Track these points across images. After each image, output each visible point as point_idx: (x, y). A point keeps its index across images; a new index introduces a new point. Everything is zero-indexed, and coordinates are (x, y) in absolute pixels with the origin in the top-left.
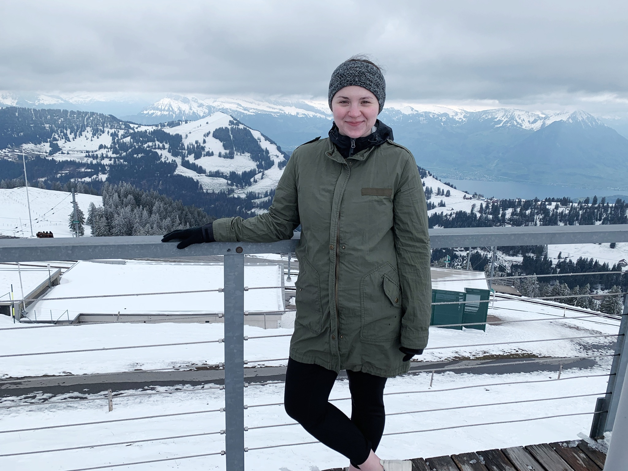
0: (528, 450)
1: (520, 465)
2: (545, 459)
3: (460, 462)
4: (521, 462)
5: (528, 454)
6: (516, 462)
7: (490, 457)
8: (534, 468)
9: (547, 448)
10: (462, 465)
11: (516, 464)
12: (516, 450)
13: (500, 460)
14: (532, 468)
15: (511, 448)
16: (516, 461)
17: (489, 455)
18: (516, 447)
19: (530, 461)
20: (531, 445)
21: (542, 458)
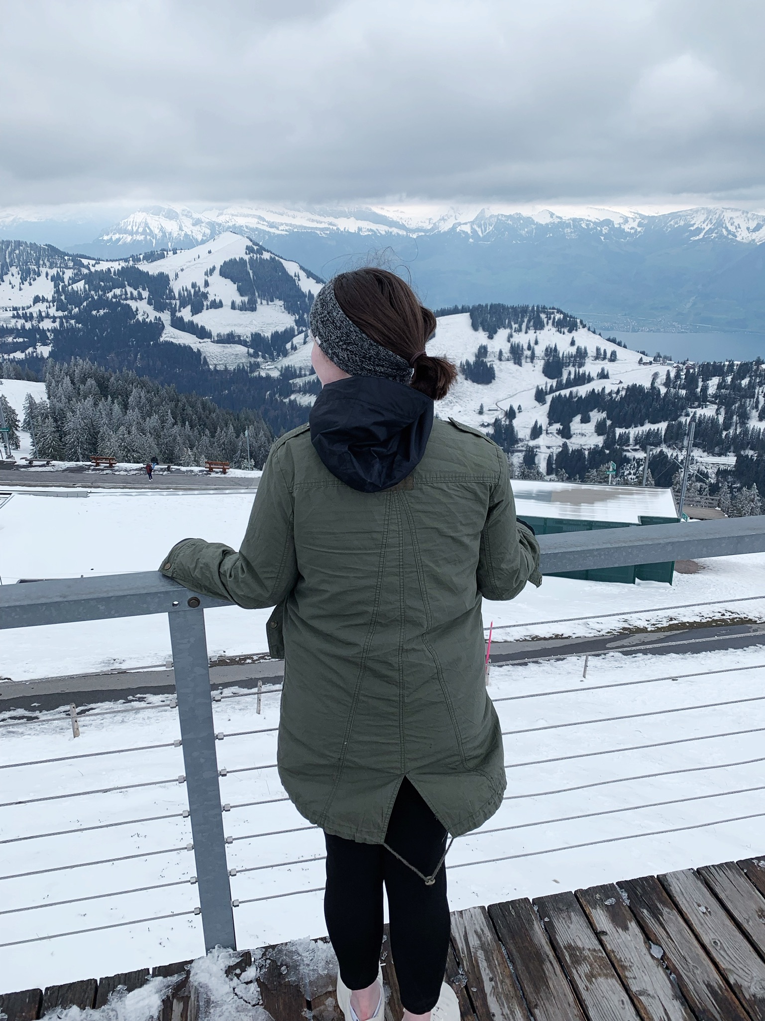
0: (701, 874)
1: (687, 905)
2: (727, 893)
3: (589, 902)
4: (688, 900)
5: (702, 883)
6: (681, 900)
7: (639, 891)
8: (709, 910)
9: (734, 871)
10: (592, 908)
11: (680, 903)
12: (682, 877)
13: (654, 897)
14: (707, 908)
15: (674, 873)
16: (681, 897)
17: (638, 888)
18: (683, 871)
19: (703, 895)
20: (706, 867)
21: (724, 890)
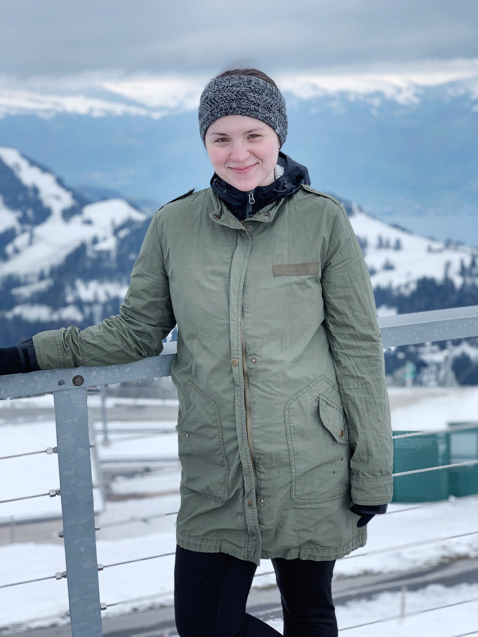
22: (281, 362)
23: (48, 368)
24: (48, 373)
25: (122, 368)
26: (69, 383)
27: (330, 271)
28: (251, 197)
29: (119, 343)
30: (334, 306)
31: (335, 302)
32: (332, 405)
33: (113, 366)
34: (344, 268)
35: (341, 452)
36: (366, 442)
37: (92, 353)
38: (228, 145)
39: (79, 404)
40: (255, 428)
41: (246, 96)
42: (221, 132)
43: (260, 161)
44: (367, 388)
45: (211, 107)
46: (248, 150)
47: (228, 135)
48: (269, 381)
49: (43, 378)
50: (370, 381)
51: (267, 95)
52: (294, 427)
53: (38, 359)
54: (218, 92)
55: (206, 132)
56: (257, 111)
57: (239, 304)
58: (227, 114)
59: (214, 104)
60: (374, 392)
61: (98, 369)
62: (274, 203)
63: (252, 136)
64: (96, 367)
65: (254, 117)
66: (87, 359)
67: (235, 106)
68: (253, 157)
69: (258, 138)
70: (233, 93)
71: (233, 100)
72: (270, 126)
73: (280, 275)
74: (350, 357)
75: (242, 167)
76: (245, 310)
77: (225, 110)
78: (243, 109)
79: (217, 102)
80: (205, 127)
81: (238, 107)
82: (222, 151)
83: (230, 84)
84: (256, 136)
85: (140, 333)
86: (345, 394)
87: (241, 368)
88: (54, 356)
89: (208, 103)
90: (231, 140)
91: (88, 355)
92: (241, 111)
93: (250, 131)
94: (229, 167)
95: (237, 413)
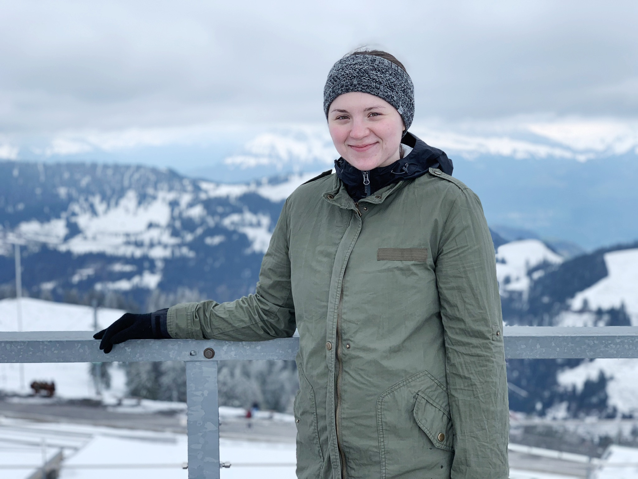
22: (374, 350)
23: (177, 337)
24: (180, 342)
25: (253, 346)
26: (201, 356)
27: (442, 259)
28: (366, 177)
29: (247, 319)
30: (446, 297)
31: (446, 293)
32: (435, 404)
33: (244, 343)
34: (457, 257)
35: (441, 458)
36: (465, 451)
37: (221, 327)
38: (348, 122)
39: (209, 377)
40: (344, 418)
41: (367, 74)
42: (342, 109)
43: (380, 140)
44: (473, 391)
45: (333, 84)
46: (368, 128)
47: (348, 111)
48: (361, 370)
49: (176, 347)
50: (476, 383)
51: (391, 75)
52: (386, 423)
53: (168, 327)
54: (341, 70)
55: (328, 110)
56: (378, 89)
57: (339, 287)
58: (347, 91)
59: (336, 81)
60: (479, 395)
61: (229, 344)
62: (391, 185)
63: (373, 114)
64: (227, 342)
65: (374, 95)
66: (216, 332)
67: (355, 82)
68: (373, 135)
69: (379, 117)
70: (355, 70)
71: (355, 77)
72: (392, 105)
73: (383, 259)
74: (460, 354)
75: (360, 145)
76: (345, 293)
77: (346, 86)
78: (363, 86)
79: (339, 79)
80: (327, 104)
81: (359, 84)
82: (343, 128)
83: (354, 63)
84: (378, 114)
85: (266, 312)
86: (451, 395)
87: (334, 352)
88: (183, 325)
89: (331, 81)
90: (352, 117)
91: (216, 329)
92: (361, 88)
93: (371, 109)
94: (349, 145)
95: (327, 399)
